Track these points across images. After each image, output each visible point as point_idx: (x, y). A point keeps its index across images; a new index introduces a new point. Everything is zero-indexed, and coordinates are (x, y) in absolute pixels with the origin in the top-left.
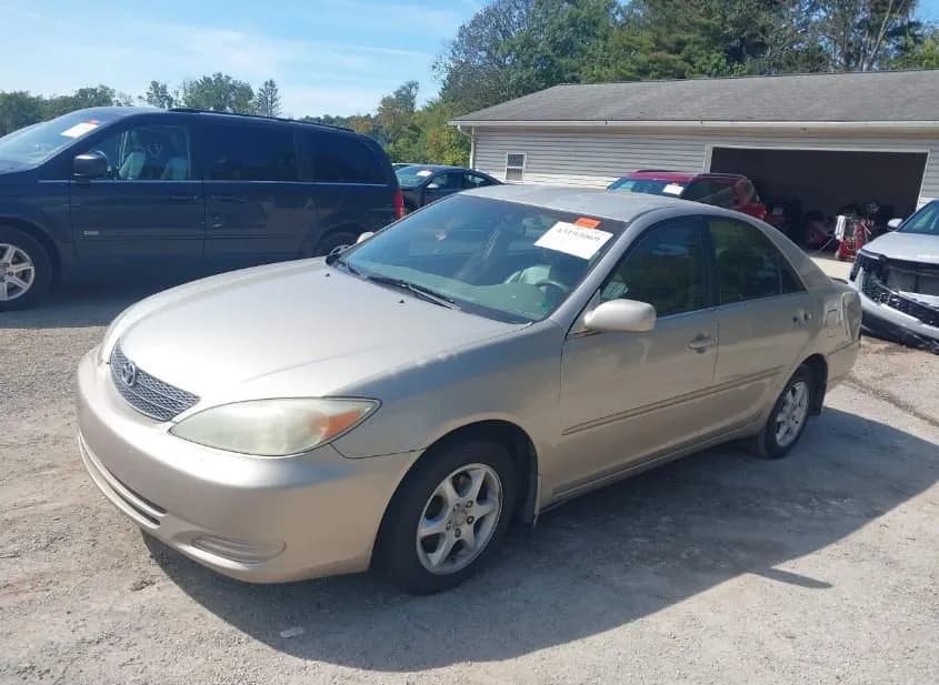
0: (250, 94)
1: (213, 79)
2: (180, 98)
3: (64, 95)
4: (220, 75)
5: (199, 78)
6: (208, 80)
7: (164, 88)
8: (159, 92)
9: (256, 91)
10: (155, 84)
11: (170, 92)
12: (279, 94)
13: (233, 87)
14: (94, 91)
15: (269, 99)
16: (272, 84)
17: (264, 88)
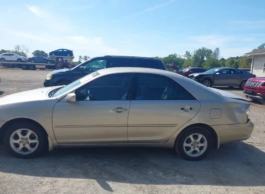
0: (212, 52)
1: (201, 49)
2: (193, 55)
3: (166, 56)
4: (203, 48)
5: (198, 49)
6: (200, 49)
7: (189, 53)
8: (188, 54)
9: (213, 51)
10: (187, 52)
11: (190, 53)
12: (220, 51)
13: (207, 51)
14: (172, 55)
15: (217, 53)
16: (218, 49)
17: (215, 50)
